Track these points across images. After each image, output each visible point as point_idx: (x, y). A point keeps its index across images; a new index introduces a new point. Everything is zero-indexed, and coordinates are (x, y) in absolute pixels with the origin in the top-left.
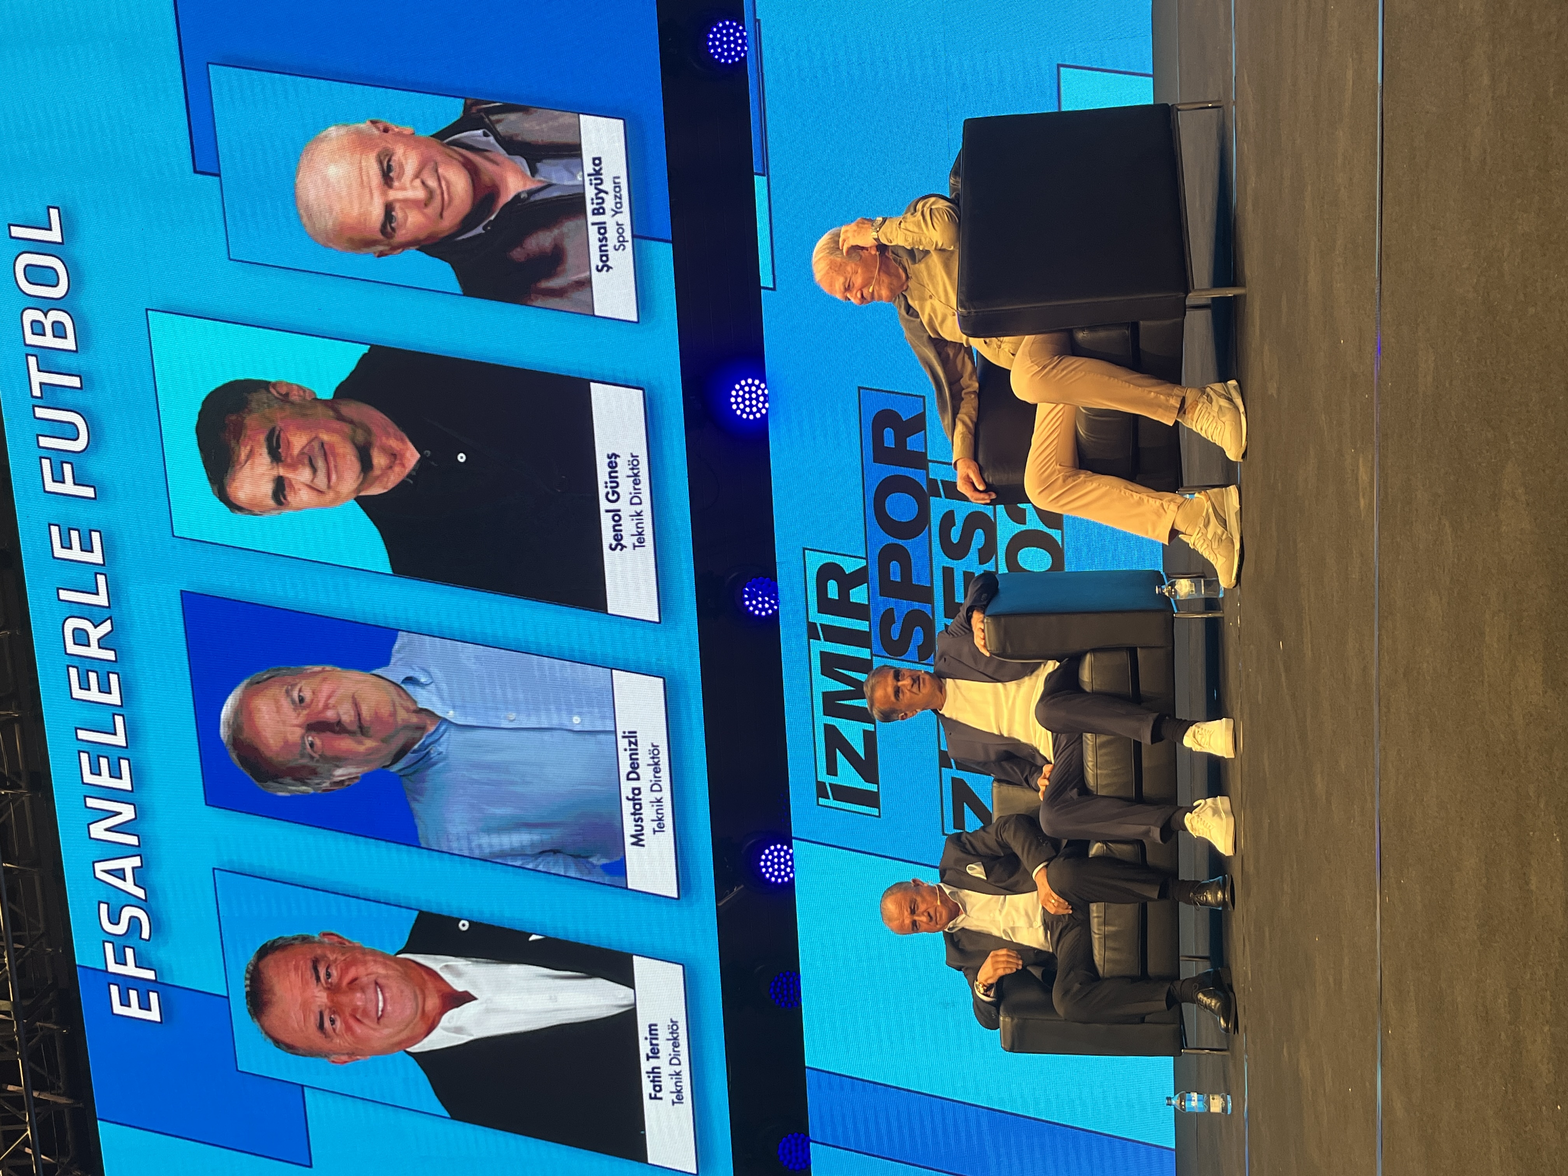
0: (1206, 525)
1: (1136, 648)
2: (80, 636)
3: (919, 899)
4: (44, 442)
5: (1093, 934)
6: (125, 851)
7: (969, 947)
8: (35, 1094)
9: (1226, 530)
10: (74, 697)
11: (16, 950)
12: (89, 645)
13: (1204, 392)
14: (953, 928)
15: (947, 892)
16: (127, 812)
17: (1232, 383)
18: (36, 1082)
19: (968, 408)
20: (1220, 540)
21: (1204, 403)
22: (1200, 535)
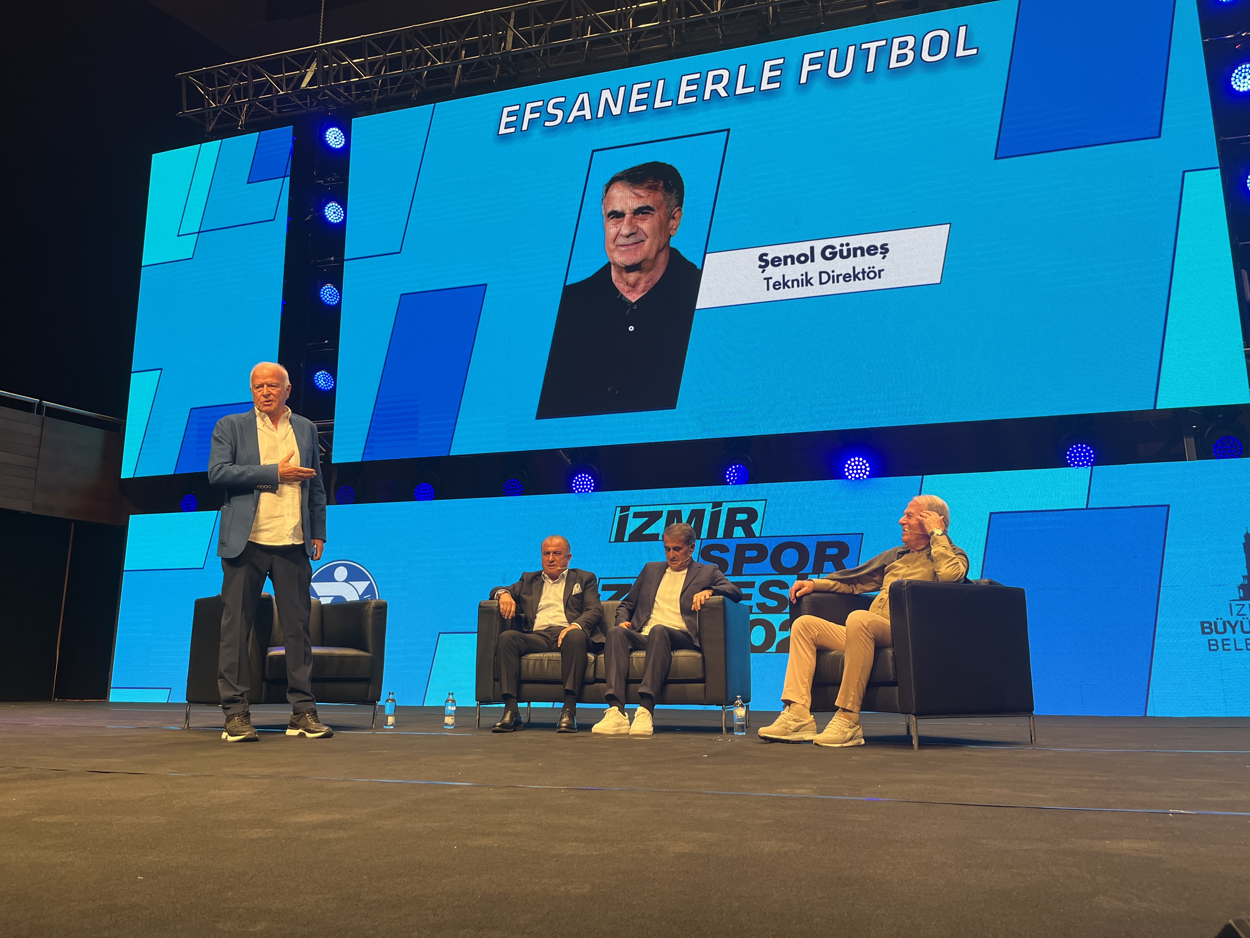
0: (795, 720)
1: (704, 682)
2: (717, 80)
3: (562, 556)
4: (834, 52)
5: (543, 653)
6: (594, 110)
7: (534, 585)
8: (460, 66)
9: (792, 732)
10: (683, 77)
11: (540, 51)
12: (713, 84)
13: (857, 724)
14: (544, 577)
15: (564, 573)
16: (616, 111)
17: (863, 742)
18: (466, 66)
19: (843, 588)
20: (787, 728)
21: (849, 723)
22: (790, 717)
